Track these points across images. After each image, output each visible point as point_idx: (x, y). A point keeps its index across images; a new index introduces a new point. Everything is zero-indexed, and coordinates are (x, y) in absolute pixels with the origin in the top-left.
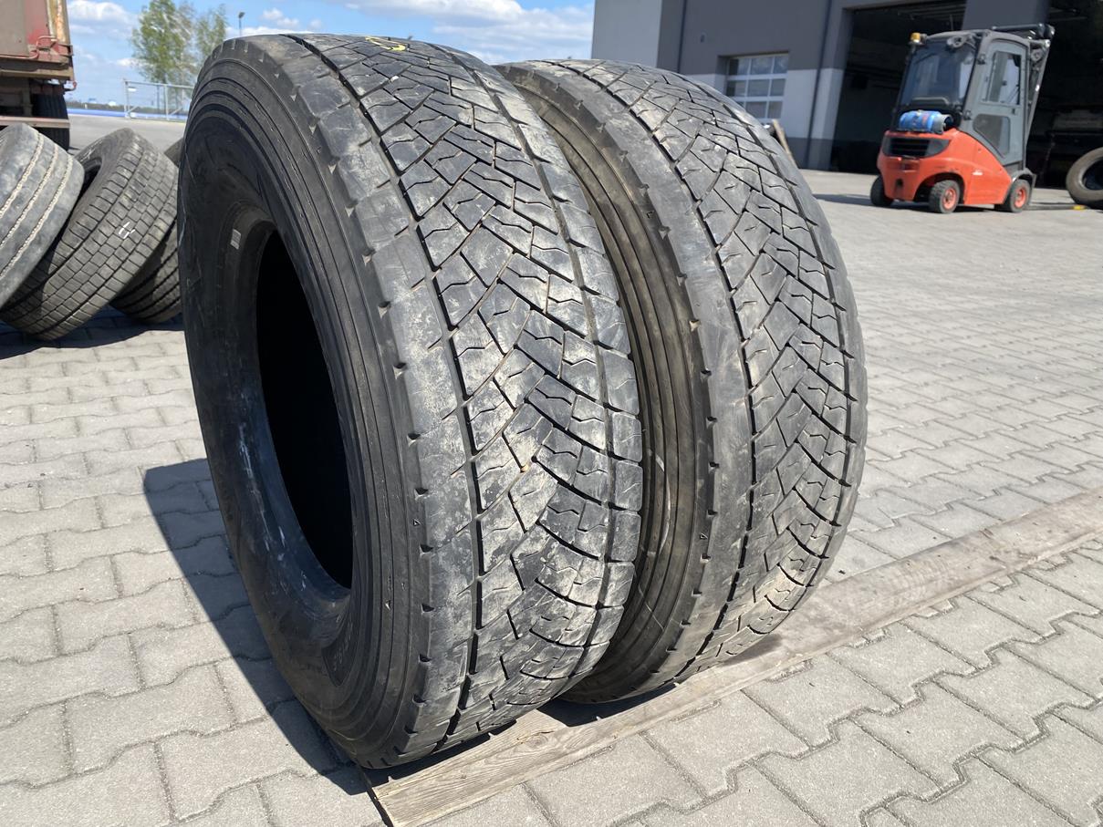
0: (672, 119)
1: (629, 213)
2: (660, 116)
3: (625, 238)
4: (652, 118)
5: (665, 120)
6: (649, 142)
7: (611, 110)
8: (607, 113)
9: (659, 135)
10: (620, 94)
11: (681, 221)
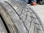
0: (19, 8)
1: (12, 27)
2: (17, 7)
3: (12, 31)
4: (16, 8)
5: (18, 8)
6: (15, 13)
7: (9, 8)
8: (8, 8)
9: (17, 11)
10: (11, 5)
11: (22, 28)
